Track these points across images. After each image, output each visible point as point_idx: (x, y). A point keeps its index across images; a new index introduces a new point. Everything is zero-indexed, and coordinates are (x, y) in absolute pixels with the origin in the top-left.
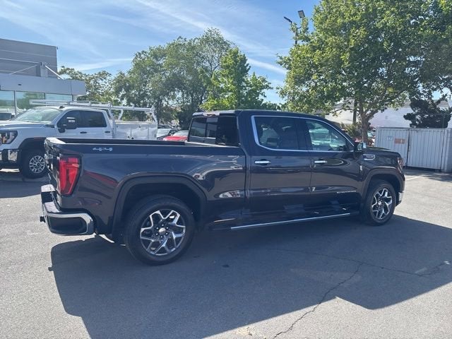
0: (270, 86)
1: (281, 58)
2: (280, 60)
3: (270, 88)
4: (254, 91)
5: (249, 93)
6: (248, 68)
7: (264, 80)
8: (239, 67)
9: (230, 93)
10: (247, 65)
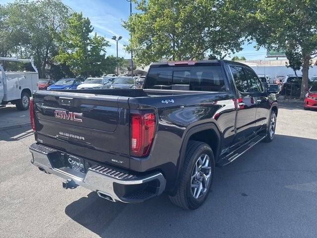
0: (109, 44)
1: (125, 23)
2: (124, 24)
3: (109, 45)
4: (97, 47)
5: (94, 49)
6: (91, 29)
7: (103, 39)
8: (83, 27)
9: (78, 48)
10: (91, 26)
